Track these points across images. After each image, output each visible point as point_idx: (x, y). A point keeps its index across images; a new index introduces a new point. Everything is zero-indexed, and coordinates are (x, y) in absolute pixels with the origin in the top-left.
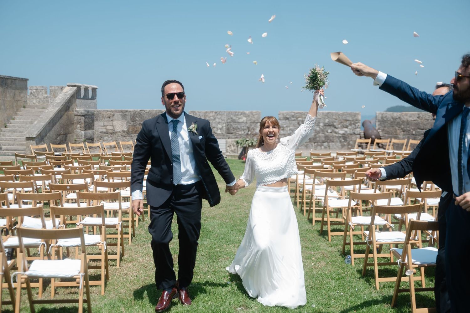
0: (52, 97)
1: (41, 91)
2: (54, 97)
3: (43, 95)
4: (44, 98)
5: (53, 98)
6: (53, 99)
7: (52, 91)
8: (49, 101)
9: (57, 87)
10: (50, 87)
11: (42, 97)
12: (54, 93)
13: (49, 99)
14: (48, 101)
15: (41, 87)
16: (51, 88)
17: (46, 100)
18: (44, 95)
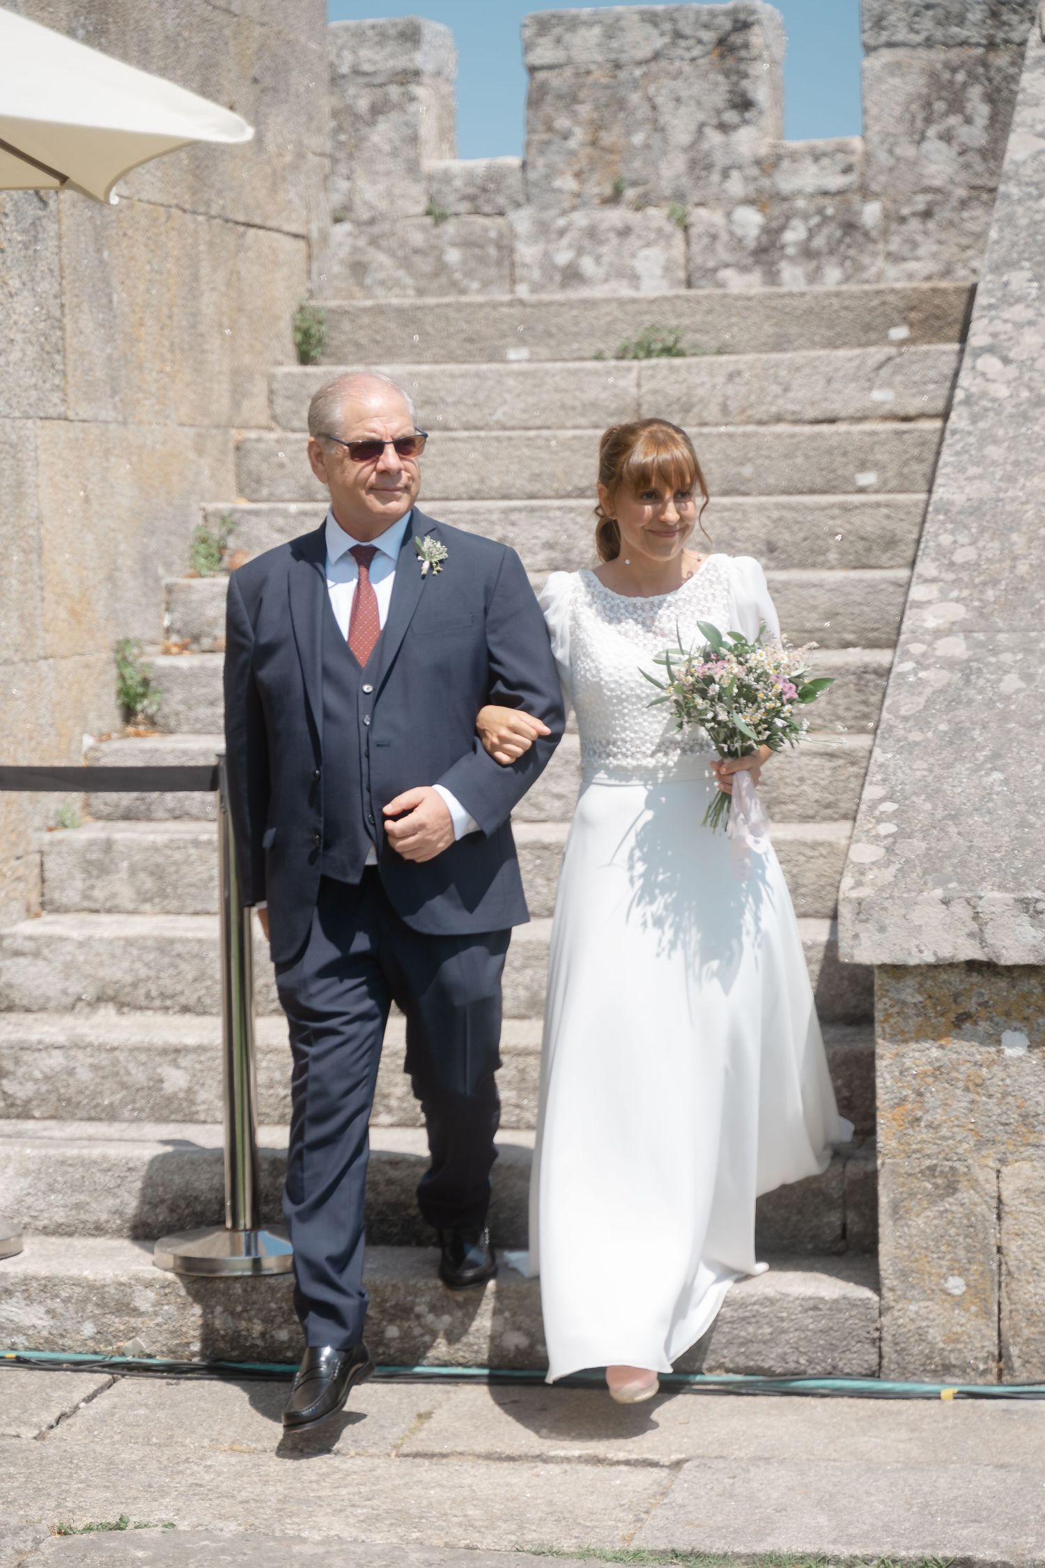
0: (567, 183)
1: (377, 110)
2: (598, 187)
3: (413, 168)
4: (436, 214)
5: (579, 201)
6: (580, 219)
7: (571, 99)
8: (527, 252)
9: (652, 19)
10: (543, 26)
11: (413, 200)
12: (597, 126)
13: (522, 220)
14: (506, 248)
15: (383, 36)
16: (545, 53)
17: (466, 243)
18: (432, 163)
